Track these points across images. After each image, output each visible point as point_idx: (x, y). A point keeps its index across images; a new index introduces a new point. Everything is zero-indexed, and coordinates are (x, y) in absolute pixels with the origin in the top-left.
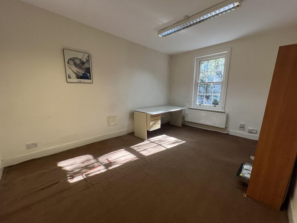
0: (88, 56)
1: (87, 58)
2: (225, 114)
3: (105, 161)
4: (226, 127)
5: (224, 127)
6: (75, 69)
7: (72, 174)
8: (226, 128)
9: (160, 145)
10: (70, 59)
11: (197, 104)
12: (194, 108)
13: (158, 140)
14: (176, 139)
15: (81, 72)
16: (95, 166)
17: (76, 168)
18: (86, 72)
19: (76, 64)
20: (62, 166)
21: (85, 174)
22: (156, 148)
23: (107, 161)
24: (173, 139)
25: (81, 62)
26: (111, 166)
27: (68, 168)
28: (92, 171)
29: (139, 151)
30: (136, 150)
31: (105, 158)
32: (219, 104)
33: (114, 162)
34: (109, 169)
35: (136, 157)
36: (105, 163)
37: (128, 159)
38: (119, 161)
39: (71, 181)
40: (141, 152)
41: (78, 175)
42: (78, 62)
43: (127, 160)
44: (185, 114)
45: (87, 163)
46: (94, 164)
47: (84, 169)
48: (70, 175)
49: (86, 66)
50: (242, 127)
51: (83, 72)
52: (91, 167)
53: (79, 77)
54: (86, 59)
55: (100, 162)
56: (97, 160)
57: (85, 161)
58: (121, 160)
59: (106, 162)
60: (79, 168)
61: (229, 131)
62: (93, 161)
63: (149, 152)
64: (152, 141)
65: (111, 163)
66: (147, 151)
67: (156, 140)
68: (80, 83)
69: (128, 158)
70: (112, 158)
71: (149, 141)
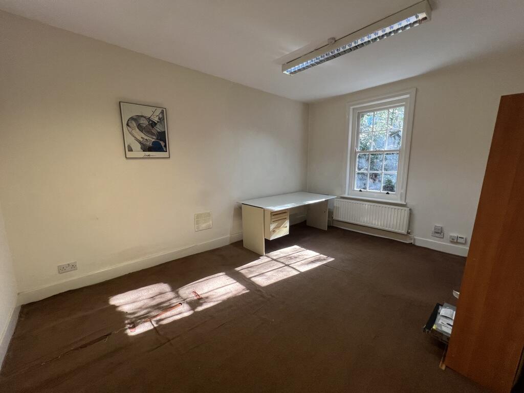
0: (162, 112)
1: (161, 116)
2: (406, 209)
3: (190, 296)
4: (408, 231)
5: (404, 231)
6: (140, 135)
7: (134, 319)
8: (408, 233)
9: (288, 265)
10: (132, 119)
11: (355, 189)
12: (349, 196)
13: (285, 255)
14: (318, 254)
15: (150, 140)
16: (174, 305)
17: (141, 308)
18: (157, 139)
19: (141, 127)
20: (117, 305)
21: (155, 319)
22: (281, 271)
23: (194, 295)
24: (311, 254)
25: (151, 122)
26: (201, 305)
27: (126, 308)
28: (168, 314)
29: (250, 276)
30: (246, 275)
31: (191, 290)
32: (395, 189)
33: (207, 298)
34: (196, 310)
35: (244, 288)
36: (190, 299)
37: (231, 292)
38: (215, 296)
39: (132, 333)
40: (253, 279)
41: (143, 320)
42: (144, 122)
43: (228, 293)
44: (334, 207)
45: (159, 299)
46: (171, 301)
47: (155, 309)
48: (131, 321)
49: (159, 128)
50: (439, 232)
51: (153, 140)
52: (167, 306)
53: (146, 148)
54: (158, 117)
55: (182, 298)
56: (177, 293)
57: (156, 296)
58: (219, 294)
59: (193, 297)
60: (146, 308)
61: (414, 239)
62: (170, 295)
63: (268, 278)
64: (275, 258)
65: (200, 299)
66: (265, 277)
67: (282, 255)
68: (149, 158)
69: (232, 289)
70: (203, 290)
71: (269, 257)
